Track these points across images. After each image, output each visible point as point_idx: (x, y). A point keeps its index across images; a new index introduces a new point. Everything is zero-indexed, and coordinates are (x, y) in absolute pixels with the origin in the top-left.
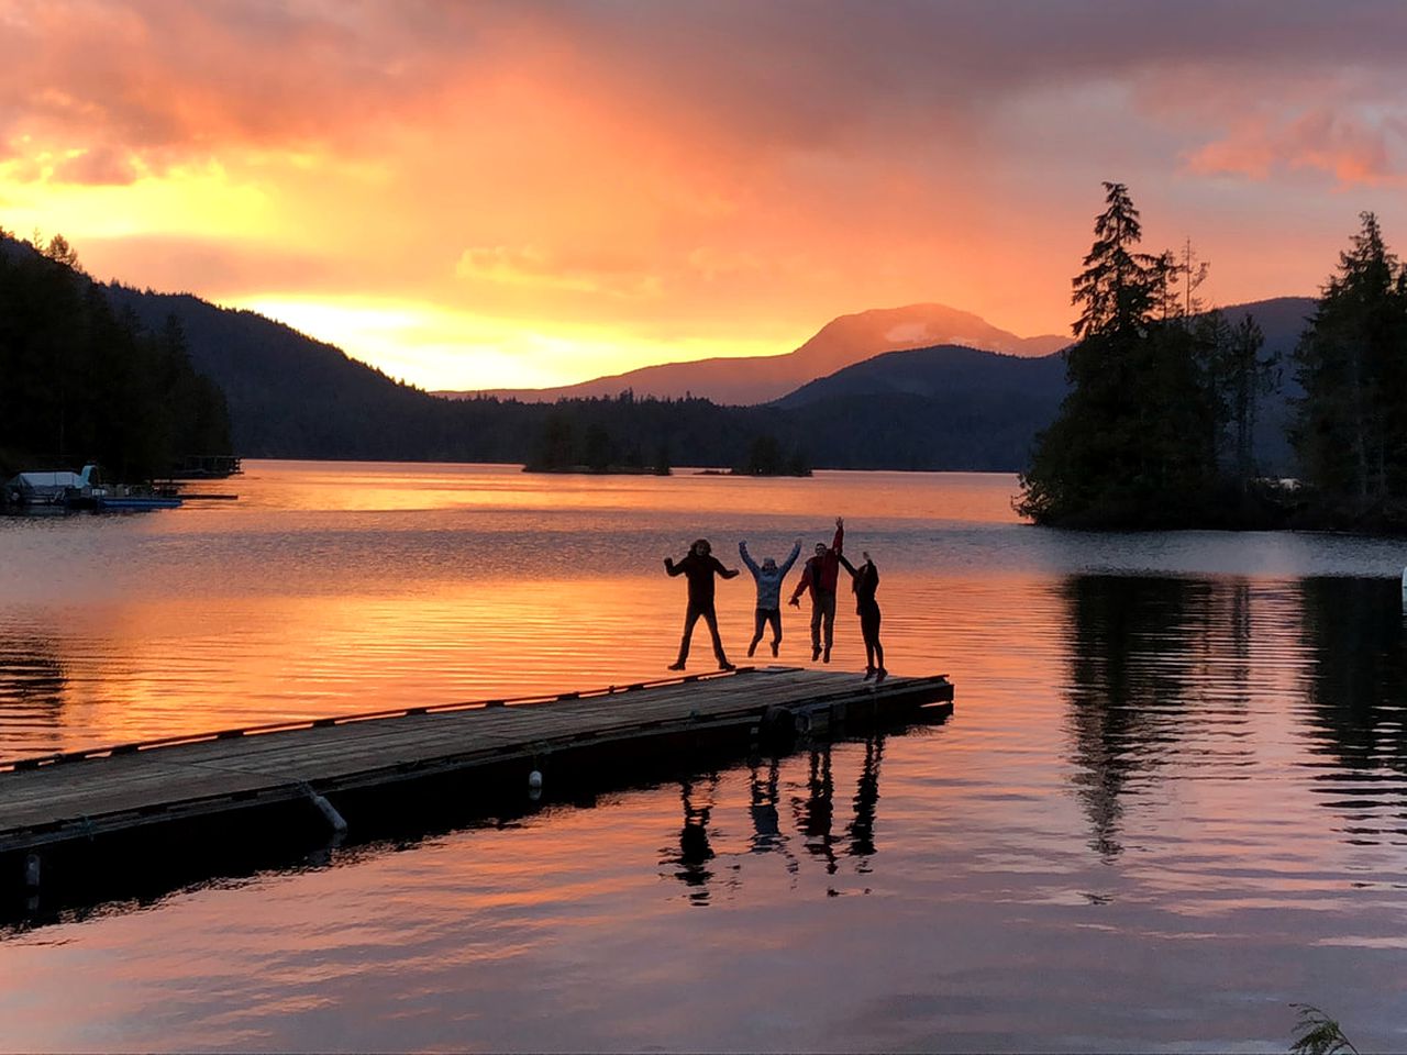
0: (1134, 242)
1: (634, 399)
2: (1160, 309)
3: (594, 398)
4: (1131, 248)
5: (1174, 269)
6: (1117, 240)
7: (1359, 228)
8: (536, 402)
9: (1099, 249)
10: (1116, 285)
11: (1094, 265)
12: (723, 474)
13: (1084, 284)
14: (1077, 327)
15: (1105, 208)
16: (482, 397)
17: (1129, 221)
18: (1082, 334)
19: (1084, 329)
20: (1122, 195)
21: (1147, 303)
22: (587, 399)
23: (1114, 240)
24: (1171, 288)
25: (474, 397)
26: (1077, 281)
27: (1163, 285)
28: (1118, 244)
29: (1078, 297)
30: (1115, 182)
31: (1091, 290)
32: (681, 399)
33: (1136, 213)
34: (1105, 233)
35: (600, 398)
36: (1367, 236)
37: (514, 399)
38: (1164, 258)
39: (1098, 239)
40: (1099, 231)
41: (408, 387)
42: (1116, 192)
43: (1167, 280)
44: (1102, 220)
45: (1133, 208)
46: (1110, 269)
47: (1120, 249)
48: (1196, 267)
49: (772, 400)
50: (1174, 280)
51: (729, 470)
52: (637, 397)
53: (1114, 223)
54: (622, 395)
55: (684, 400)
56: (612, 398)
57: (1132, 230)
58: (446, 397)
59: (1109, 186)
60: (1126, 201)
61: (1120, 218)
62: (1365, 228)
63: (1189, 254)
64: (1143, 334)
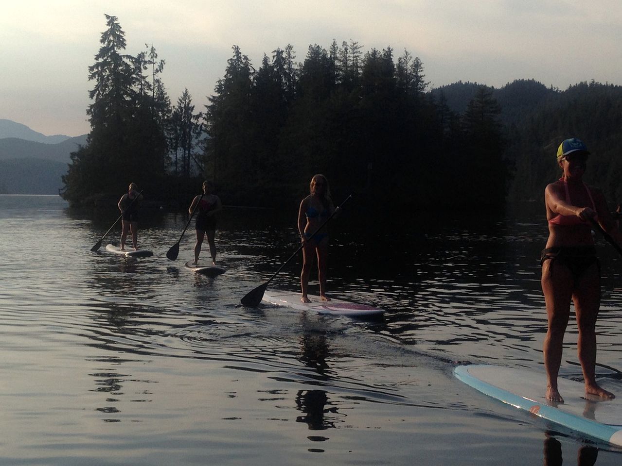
0: (122, 49)
2: (138, 84)
4: (121, 52)
5: (145, 62)
6: (113, 46)
9: (103, 52)
10: (114, 72)
11: (101, 60)
13: (95, 70)
14: (92, 93)
15: (107, 28)
17: (119, 36)
18: (95, 97)
19: (95, 95)
20: (115, 22)
21: (131, 81)
23: (112, 47)
24: (144, 73)
26: (91, 69)
27: (140, 71)
28: (114, 49)
29: (91, 78)
31: (99, 74)
33: (123, 33)
34: (106, 43)
36: (235, 58)
38: (139, 57)
39: (103, 45)
40: (103, 41)
42: (111, 20)
43: (142, 67)
44: (105, 36)
45: (121, 30)
46: (109, 63)
47: (115, 51)
48: (157, 62)
50: (145, 68)
53: (111, 38)
57: (122, 44)
59: (108, 17)
60: (117, 25)
61: (115, 35)
62: (234, 54)
63: (154, 54)
64: (128, 99)
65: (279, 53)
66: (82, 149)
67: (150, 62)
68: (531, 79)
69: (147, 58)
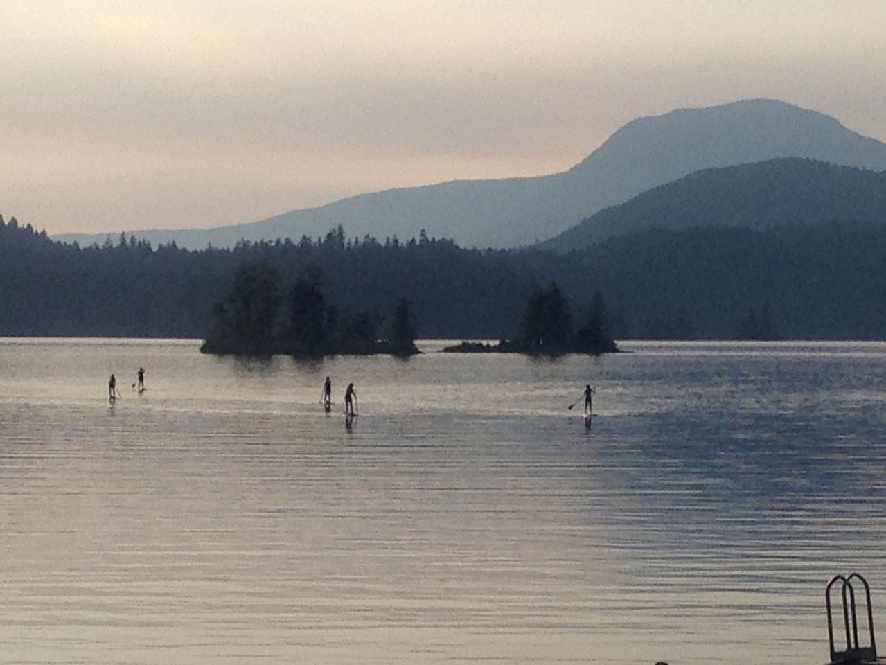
1: (346, 242)
3: (288, 241)
8: (204, 248)
12: (488, 349)
16: (128, 241)
22: (278, 242)
25: (116, 243)
32: (413, 240)
35: (296, 241)
37: (174, 245)
41: (22, 230)
49: (542, 240)
51: (497, 342)
52: (350, 237)
54: (329, 235)
55: (418, 243)
56: (315, 240)
58: (76, 243)
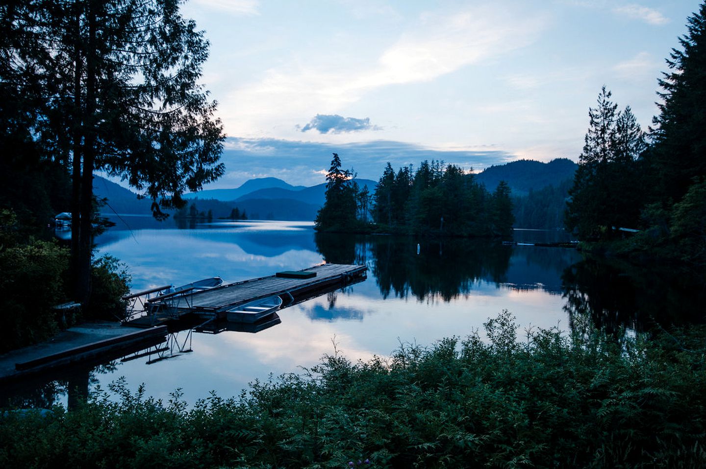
2: (346, 183)
4: (339, 168)
5: (349, 174)
6: (336, 167)
7: (387, 166)
9: (332, 168)
10: (336, 177)
11: (331, 172)
13: (328, 176)
15: (333, 159)
17: (338, 162)
21: (343, 181)
27: (347, 177)
29: (327, 179)
30: (335, 153)
31: (330, 178)
33: (340, 161)
38: (347, 171)
39: (332, 166)
40: (332, 164)
42: (336, 155)
44: (333, 162)
45: (339, 159)
46: (334, 173)
47: (337, 169)
48: (354, 174)
50: (349, 176)
53: (335, 162)
57: (339, 165)
59: (334, 154)
60: (338, 157)
63: (353, 170)
64: (342, 189)
65: (406, 168)
66: (322, 209)
67: (351, 174)
68: (565, 158)
69: (350, 172)
